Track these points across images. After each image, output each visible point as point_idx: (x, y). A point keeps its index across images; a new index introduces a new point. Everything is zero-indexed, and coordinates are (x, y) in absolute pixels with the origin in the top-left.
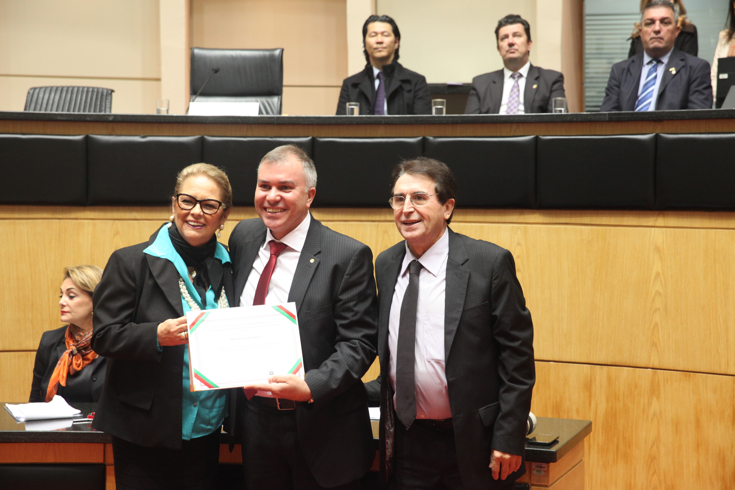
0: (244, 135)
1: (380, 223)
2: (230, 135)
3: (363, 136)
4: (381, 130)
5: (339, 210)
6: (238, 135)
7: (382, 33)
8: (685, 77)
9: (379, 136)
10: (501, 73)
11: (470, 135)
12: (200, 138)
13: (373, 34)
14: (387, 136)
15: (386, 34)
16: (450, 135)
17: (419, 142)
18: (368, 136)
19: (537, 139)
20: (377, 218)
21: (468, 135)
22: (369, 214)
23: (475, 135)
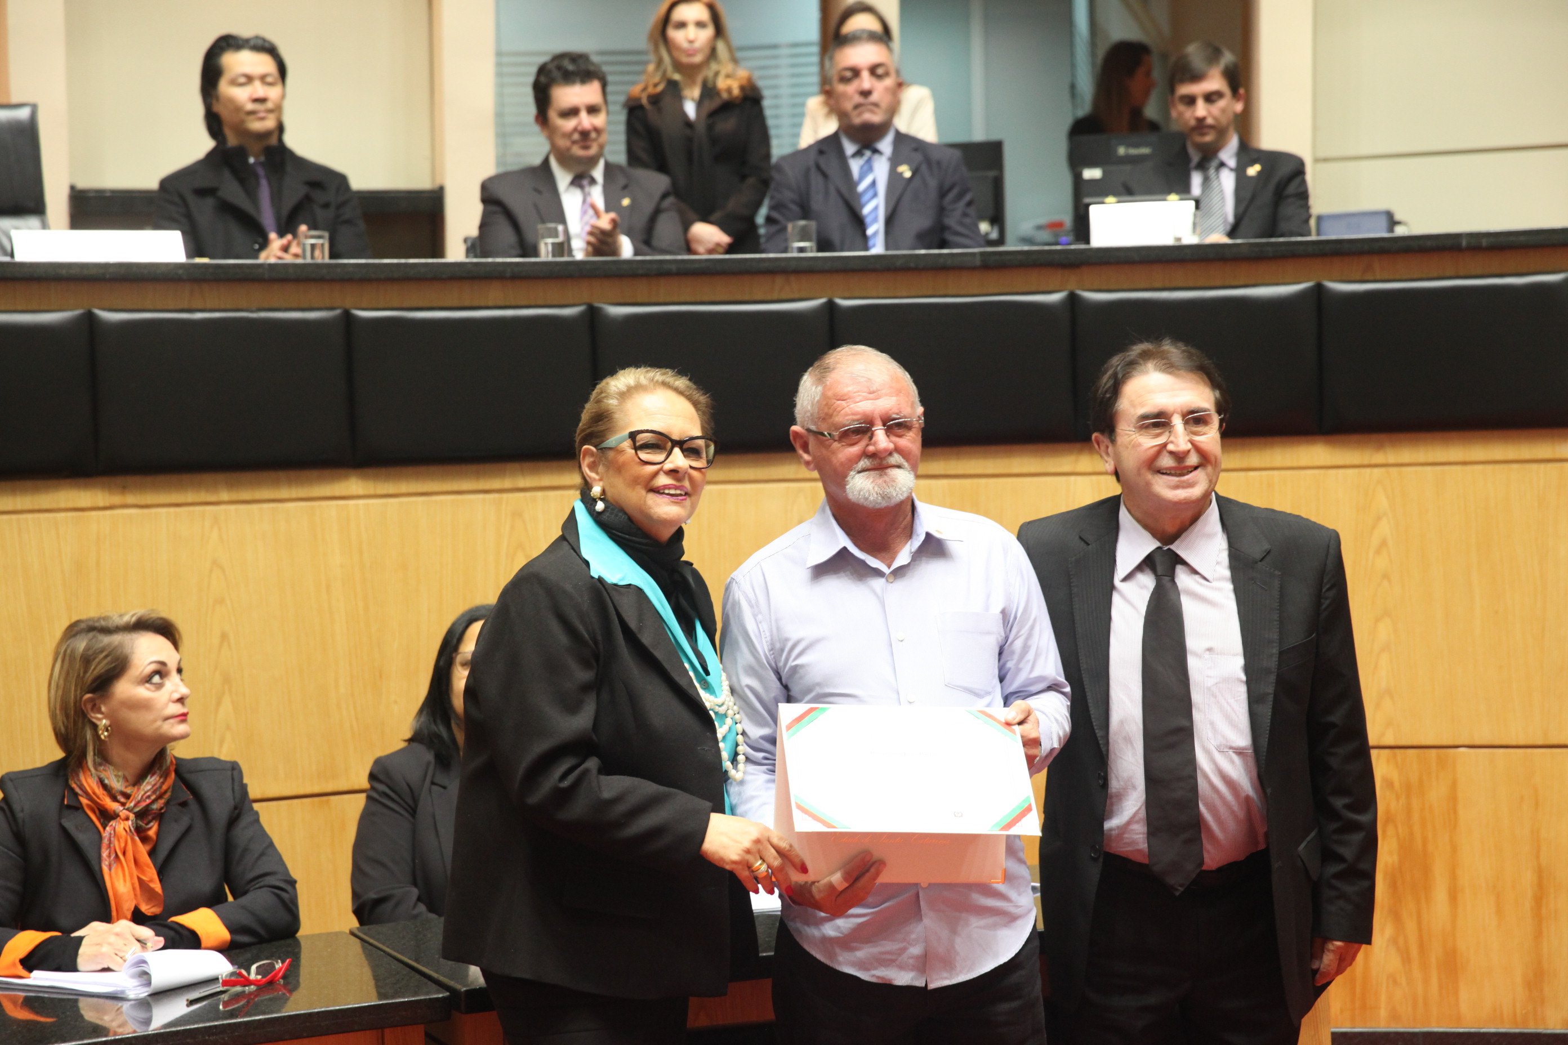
0: (186, 306)
1: (505, 496)
2: (151, 307)
3: (456, 304)
4: (495, 292)
5: (410, 470)
6: (172, 307)
7: (263, 78)
8: (933, 183)
9: (490, 304)
10: (543, 172)
11: (689, 299)
12: (83, 315)
13: (242, 80)
14: (508, 304)
15: (269, 79)
16: (646, 300)
17: (582, 315)
18: (467, 304)
19: (831, 305)
20: (496, 483)
21: (682, 299)
22: (478, 476)
23: (698, 299)
